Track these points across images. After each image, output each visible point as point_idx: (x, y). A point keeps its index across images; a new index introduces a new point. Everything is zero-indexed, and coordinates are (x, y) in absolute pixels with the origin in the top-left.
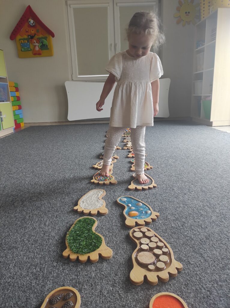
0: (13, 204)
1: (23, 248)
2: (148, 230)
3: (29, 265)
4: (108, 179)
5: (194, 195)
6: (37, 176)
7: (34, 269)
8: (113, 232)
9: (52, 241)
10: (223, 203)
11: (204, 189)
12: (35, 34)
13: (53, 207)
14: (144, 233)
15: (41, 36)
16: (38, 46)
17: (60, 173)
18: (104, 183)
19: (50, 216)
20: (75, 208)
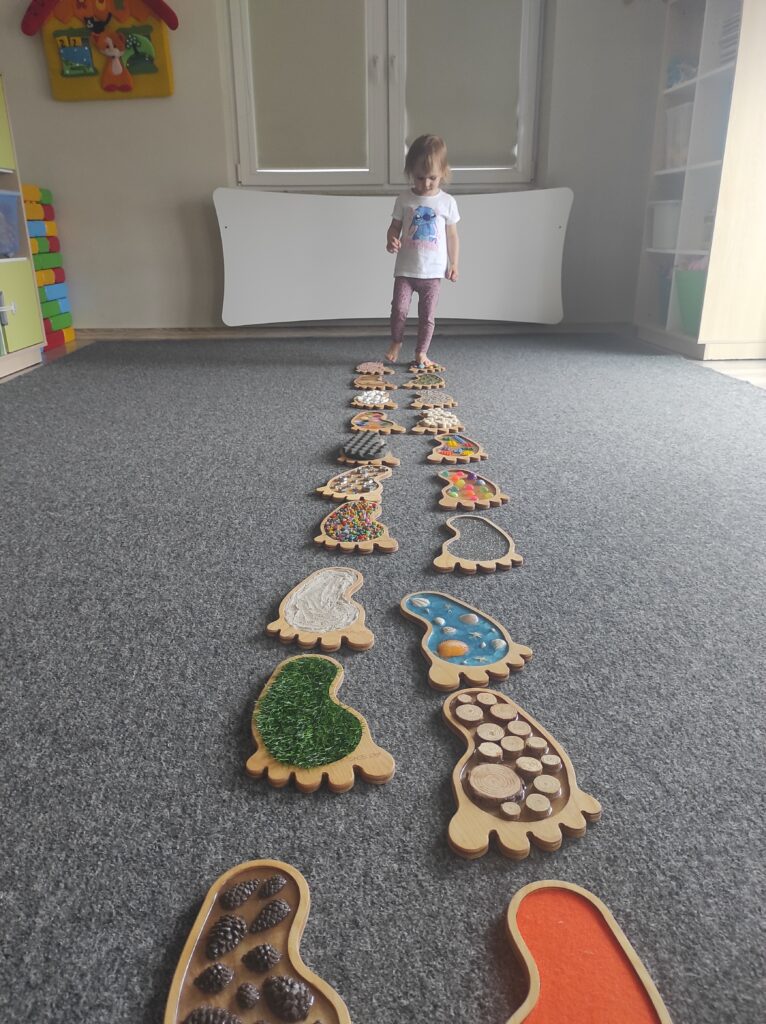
0: (76, 610)
1: (123, 747)
2: (500, 700)
3: (148, 796)
4: (369, 533)
5: (637, 595)
6: (139, 517)
7: (163, 808)
8: (394, 704)
9: (208, 726)
10: (727, 620)
11: (669, 574)
12: (110, 15)
13: (201, 623)
14: (486, 709)
15: (130, 22)
16: (120, 58)
17: (211, 510)
18: (357, 546)
19: (196, 648)
20: (273, 627)
